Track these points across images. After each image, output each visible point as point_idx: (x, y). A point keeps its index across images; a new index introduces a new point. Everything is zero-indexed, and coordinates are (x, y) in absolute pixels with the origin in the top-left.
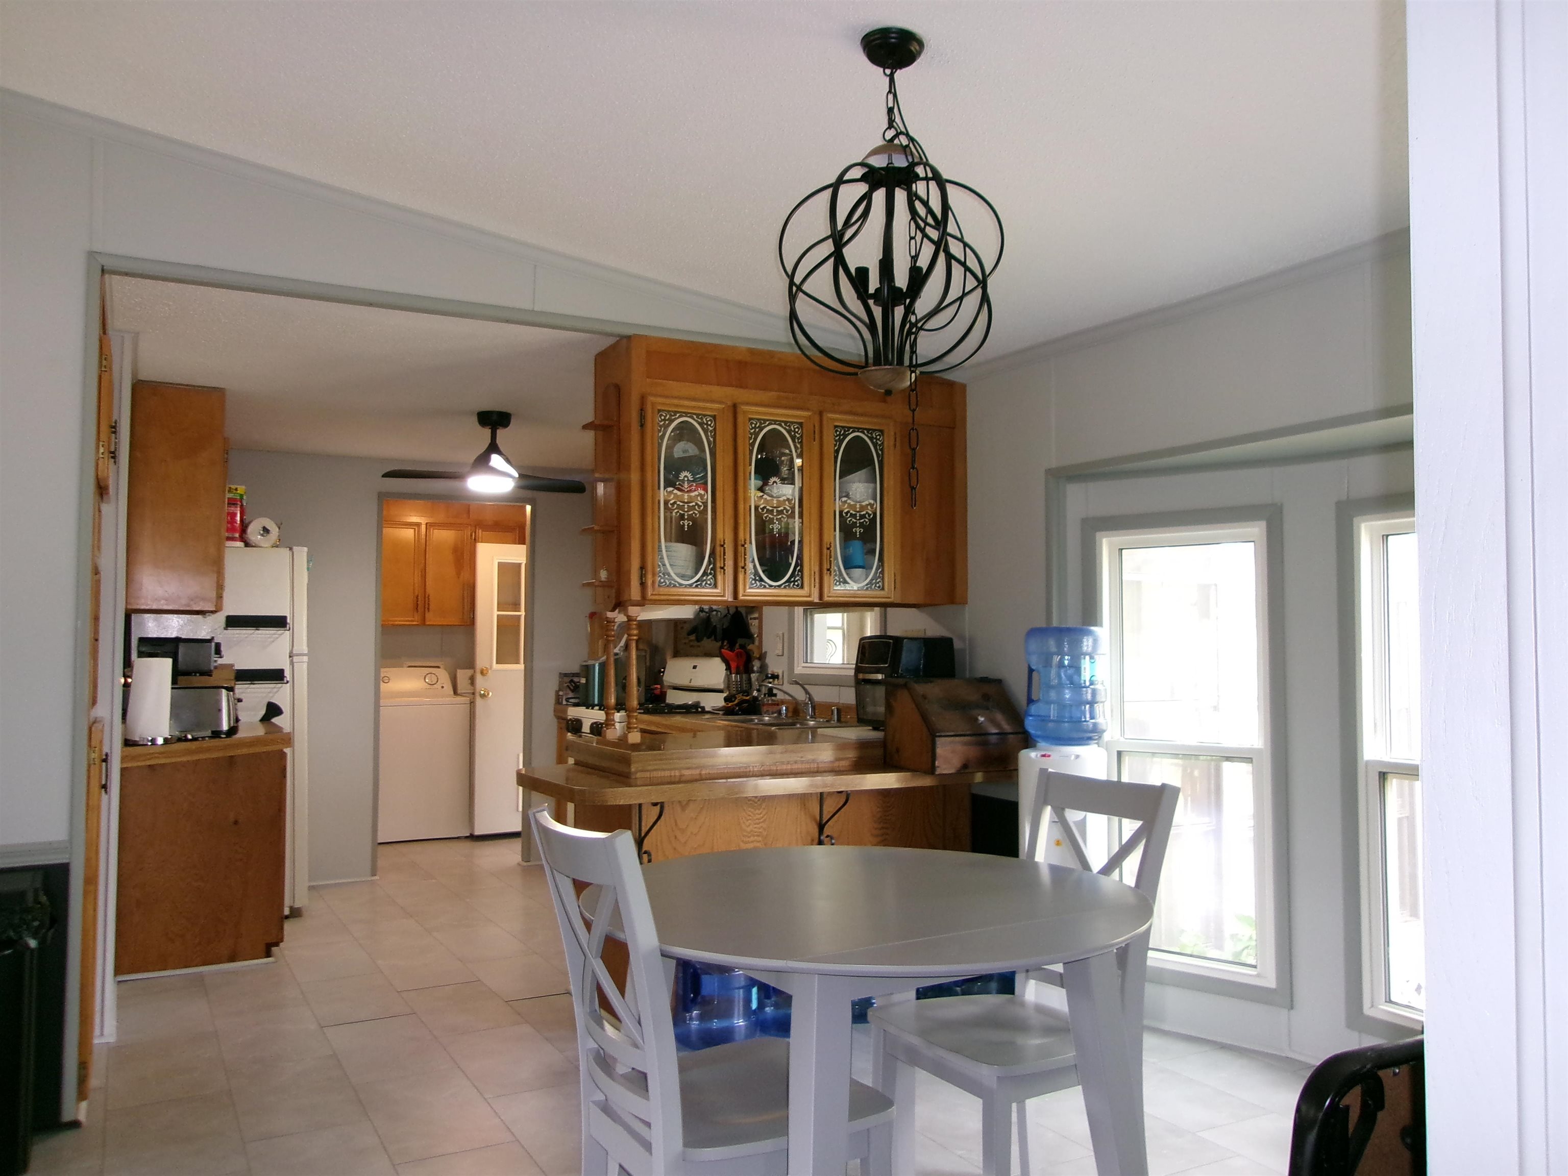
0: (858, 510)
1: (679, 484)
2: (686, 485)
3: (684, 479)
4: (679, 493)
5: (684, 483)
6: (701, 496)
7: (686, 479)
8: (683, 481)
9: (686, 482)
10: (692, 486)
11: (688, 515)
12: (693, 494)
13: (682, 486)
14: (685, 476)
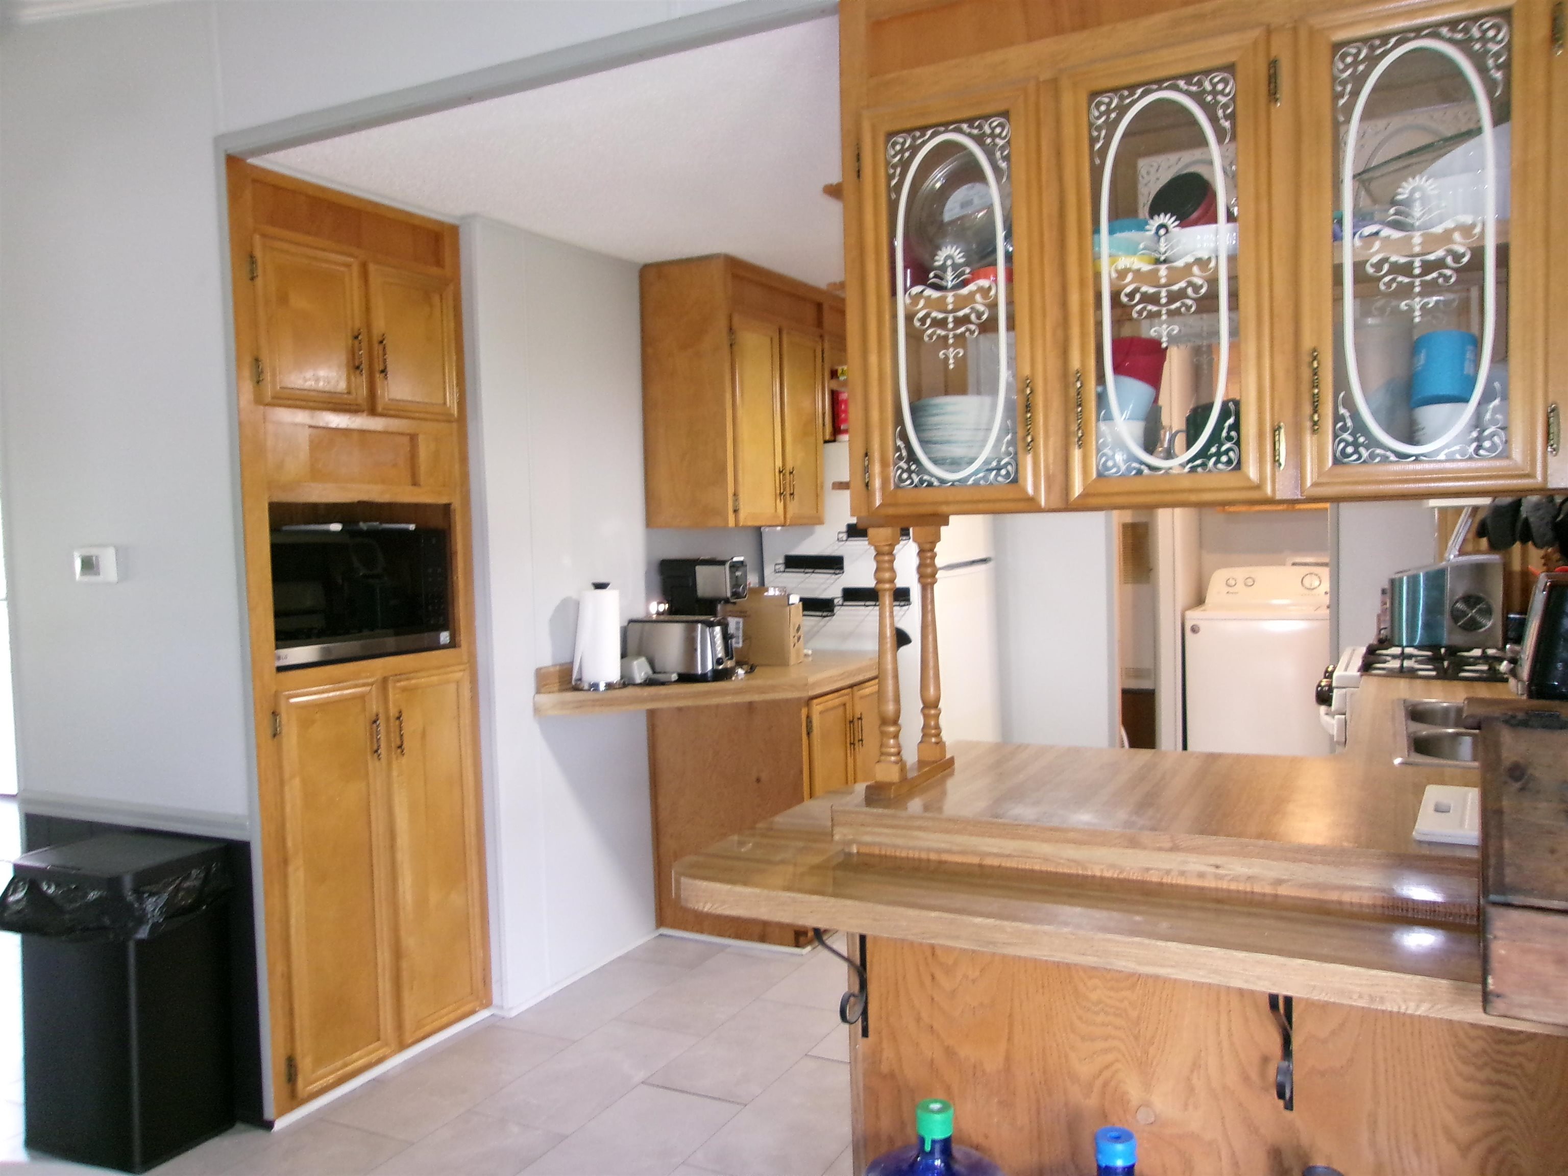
0: (1417, 249)
1: (936, 276)
2: (949, 275)
3: (944, 264)
4: (935, 294)
5: (945, 271)
6: (985, 292)
7: (949, 262)
8: (943, 268)
9: (949, 269)
10: (963, 273)
11: (955, 336)
12: (965, 291)
13: (941, 279)
14: (948, 257)
